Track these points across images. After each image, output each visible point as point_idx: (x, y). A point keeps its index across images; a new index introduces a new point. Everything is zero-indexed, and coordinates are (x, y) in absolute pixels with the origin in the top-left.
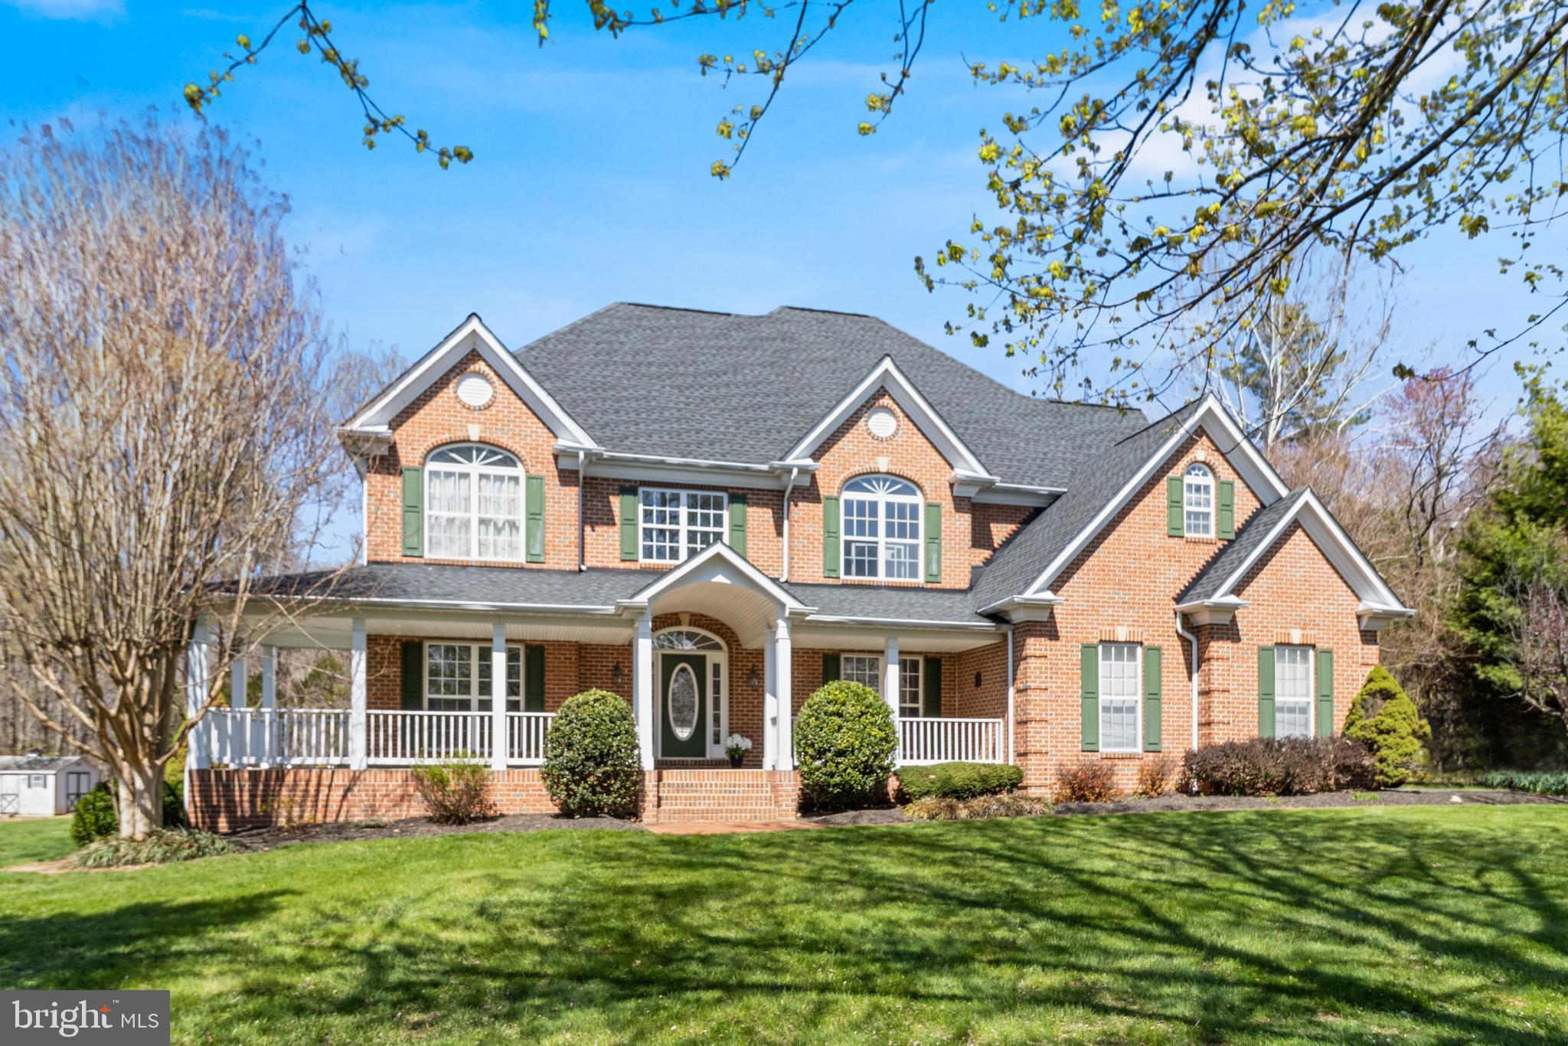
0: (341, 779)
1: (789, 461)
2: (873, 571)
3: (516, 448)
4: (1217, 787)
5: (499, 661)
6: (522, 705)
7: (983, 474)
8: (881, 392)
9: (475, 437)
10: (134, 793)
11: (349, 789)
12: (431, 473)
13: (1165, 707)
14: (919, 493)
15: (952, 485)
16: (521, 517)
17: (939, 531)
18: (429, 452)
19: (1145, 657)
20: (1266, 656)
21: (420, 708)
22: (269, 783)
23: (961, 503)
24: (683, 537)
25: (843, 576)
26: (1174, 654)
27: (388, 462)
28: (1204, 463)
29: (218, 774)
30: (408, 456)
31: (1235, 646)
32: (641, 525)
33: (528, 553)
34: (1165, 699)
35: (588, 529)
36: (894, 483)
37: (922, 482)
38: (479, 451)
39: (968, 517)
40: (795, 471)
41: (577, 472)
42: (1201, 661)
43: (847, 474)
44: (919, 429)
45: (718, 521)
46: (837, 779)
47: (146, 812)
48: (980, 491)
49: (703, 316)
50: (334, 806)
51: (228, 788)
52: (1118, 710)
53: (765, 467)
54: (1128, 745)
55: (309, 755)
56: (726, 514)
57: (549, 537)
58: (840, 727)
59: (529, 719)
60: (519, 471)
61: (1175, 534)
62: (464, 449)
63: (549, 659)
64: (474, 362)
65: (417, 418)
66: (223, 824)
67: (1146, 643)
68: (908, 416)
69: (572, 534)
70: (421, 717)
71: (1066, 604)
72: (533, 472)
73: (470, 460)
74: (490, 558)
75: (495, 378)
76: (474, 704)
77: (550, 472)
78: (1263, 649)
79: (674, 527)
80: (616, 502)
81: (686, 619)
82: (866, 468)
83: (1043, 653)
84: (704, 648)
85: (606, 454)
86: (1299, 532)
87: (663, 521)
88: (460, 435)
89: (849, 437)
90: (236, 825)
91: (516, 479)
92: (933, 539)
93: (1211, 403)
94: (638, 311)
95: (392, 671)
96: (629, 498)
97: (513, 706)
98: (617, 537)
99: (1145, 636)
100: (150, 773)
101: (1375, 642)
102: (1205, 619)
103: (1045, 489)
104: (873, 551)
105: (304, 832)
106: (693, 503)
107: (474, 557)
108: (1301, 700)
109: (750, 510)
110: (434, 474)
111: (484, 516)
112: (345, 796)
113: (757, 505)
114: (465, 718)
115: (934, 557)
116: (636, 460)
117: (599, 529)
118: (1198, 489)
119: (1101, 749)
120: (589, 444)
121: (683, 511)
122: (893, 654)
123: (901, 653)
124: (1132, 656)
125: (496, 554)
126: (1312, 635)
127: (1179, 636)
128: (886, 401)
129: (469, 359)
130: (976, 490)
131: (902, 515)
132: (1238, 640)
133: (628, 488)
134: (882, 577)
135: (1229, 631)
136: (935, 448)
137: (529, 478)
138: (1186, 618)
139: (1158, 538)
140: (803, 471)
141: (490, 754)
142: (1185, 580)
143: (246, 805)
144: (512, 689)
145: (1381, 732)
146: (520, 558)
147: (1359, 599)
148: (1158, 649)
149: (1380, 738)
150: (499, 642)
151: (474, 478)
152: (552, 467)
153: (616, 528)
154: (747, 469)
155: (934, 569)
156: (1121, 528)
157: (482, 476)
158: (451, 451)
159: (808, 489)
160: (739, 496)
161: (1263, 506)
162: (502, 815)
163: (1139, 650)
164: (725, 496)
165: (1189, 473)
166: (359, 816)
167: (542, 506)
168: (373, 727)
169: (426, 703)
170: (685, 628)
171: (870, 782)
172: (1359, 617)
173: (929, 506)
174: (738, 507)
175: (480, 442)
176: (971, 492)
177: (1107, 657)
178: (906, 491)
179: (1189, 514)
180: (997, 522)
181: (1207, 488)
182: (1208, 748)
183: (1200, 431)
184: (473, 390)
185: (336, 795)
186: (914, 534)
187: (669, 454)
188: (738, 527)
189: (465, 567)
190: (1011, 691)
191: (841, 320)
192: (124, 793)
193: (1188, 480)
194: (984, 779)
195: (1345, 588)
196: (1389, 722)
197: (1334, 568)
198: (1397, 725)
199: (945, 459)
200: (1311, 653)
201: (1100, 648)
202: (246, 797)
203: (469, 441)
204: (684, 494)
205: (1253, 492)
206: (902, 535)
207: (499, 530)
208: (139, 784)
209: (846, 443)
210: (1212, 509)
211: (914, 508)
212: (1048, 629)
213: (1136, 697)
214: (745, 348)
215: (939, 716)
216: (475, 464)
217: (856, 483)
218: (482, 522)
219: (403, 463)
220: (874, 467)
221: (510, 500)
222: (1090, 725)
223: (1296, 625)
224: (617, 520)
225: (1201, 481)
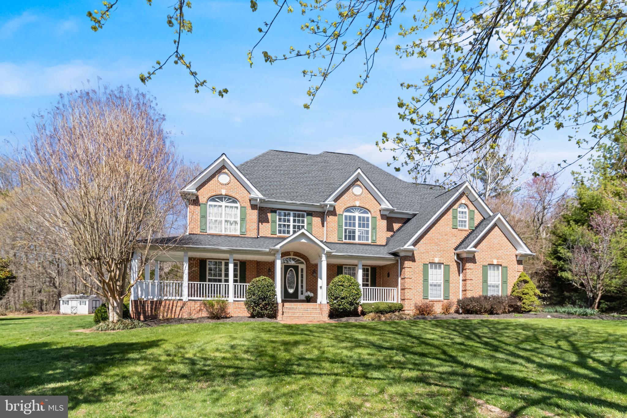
0: (180, 304)
1: (326, 202)
2: (354, 239)
3: (237, 197)
4: (468, 311)
5: (231, 267)
6: (239, 281)
7: (391, 207)
8: (357, 180)
9: (224, 194)
10: (113, 307)
11: (182, 307)
12: (209, 205)
13: (451, 285)
14: (369, 213)
15: (380, 211)
16: (238, 220)
17: (376, 226)
18: (209, 198)
19: (444, 268)
20: (485, 269)
21: (206, 281)
22: (156, 305)
23: (383, 217)
24: (291, 227)
25: (344, 240)
26: (454, 268)
27: (196, 202)
28: (465, 204)
29: (140, 302)
30: (202, 200)
31: (475, 265)
32: (278, 223)
33: (241, 232)
34: (451, 282)
35: (260, 224)
36: (361, 210)
37: (370, 209)
38: (225, 198)
39: (385, 221)
40: (328, 206)
41: (257, 205)
42: (463, 269)
43: (346, 207)
44: (370, 192)
45: (303, 222)
46: (341, 307)
47: (117, 314)
48: (390, 213)
49: (299, 154)
50: (177, 313)
51: (144, 306)
52: (435, 285)
53: (318, 204)
54: (438, 297)
55: (170, 296)
56: (305, 220)
57: (248, 226)
58: (343, 290)
59: (241, 285)
60: (238, 205)
61: (455, 227)
62: (220, 198)
63: (248, 266)
64: (224, 169)
65: (205, 187)
66: (142, 318)
67: (445, 263)
68: (366, 188)
69: (255, 225)
70: (206, 284)
71: (418, 250)
72: (242, 205)
73: (222, 201)
74: (228, 233)
75: (230, 175)
76: (223, 280)
78: (484, 266)
79: (288, 223)
80: (269, 215)
81: (292, 254)
82: (352, 205)
83: (410, 266)
84: (298, 263)
85: (266, 200)
86: (496, 227)
87: (285, 222)
88: (219, 193)
89: (346, 195)
90: (146, 318)
91: (237, 208)
92: (374, 228)
93: (467, 184)
94: (277, 153)
95: (196, 269)
96: (274, 214)
97: (235, 281)
98: (270, 227)
99: (444, 261)
100: (119, 301)
101: (522, 264)
102: (464, 256)
103: (411, 212)
104: (354, 232)
105: (168, 321)
106: (295, 216)
107: (223, 233)
108: (497, 283)
109: (313, 218)
110: (211, 206)
111: (226, 219)
112: (181, 309)
113: (316, 217)
114: (220, 285)
115: (374, 234)
116: (276, 202)
117: (264, 224)
118: (462, 213)
119: (429, 298)
120: (261, 196)
121: (292, 219)
122: (360, 266)
123: (363, 266)
124: (440, 268)
125: (230, 231)
126: (500, 261)
127: (456, 261)
128: (359, 183)
129: (222, 169)
130: (388, 212)
131: (364, 221)
132: (476, 263)
133: (274, 211)
134: (357, 241)
135: (473, 260)
136: (375, 198)
137: (241, 207)
138: (458, 255)
139: (449, 229)
140: (331, 205)
141: (228, 297)
142: (458, 243)
143: (149, 312)
144: (235, 276)
145: (523, 294)
146: (238, 233)
147: (517, 250)
148: (449, 266)
149: (523, 296)
150: (231, 260)
151: (223, 207)
152: (249, 204)
153: (270, 224)
154: (313, 205)
155: (374, 238)
156: (437, 225)
157: (226, 206)
158: (216, 198)
159: (333, 212)
160: (310, 214)
161: (484, 219)
162: (232, 317)
163: (442, 266)
164: (305, 213)
165: (460, 207)
166: (185, 316)
167: (245, 216)
168: (190, 287)
169: (207, 280)
170: (292, 257)
171: (352, 308)
172: (516, 256)
173: (373, 217)
174: (309, 217)
176: (386, 213)
177: (431, 268)
178: (365, 212)
179: (459, 221)
180: (395, 223)
181: (465, 212)
182: (465, 299)
183: (463, 194)
184: (223, 178)
185: (178, 309)
186: (368, 227)
187: (287, 200)
188: (310, 224)
189: (220, 236)
190: (400, 279)
191: (344, 156)
192: (110, 307)
193: (459, 210)
194: (390, 307)
195: (512, 246)
196: (526, 291)
197: (508, 239)
198: (529, 292)
199: (378, 202)
200: (500, 267)
201: (429, 265)
202: (149, 309)
203: (222, 195)
204: (292, 213)
205: (481, 214)
206: (364, 227)
207: (231, 224)
208: (115, 304)
209: (345, 197)
210: (467, 220)
211: (368, 218)
212: (412, 258)
213: (442, 281)
214: (312, 165)
215: (375, 286)
216: (224, 202)
217: (348, 210)
218: (226, 221)
219: (201, 202)
220: (354, 204)
221: (235, 214)
222: (425, 290)
223: (495, 258)
224: (270, 221)
225: (464, 210)
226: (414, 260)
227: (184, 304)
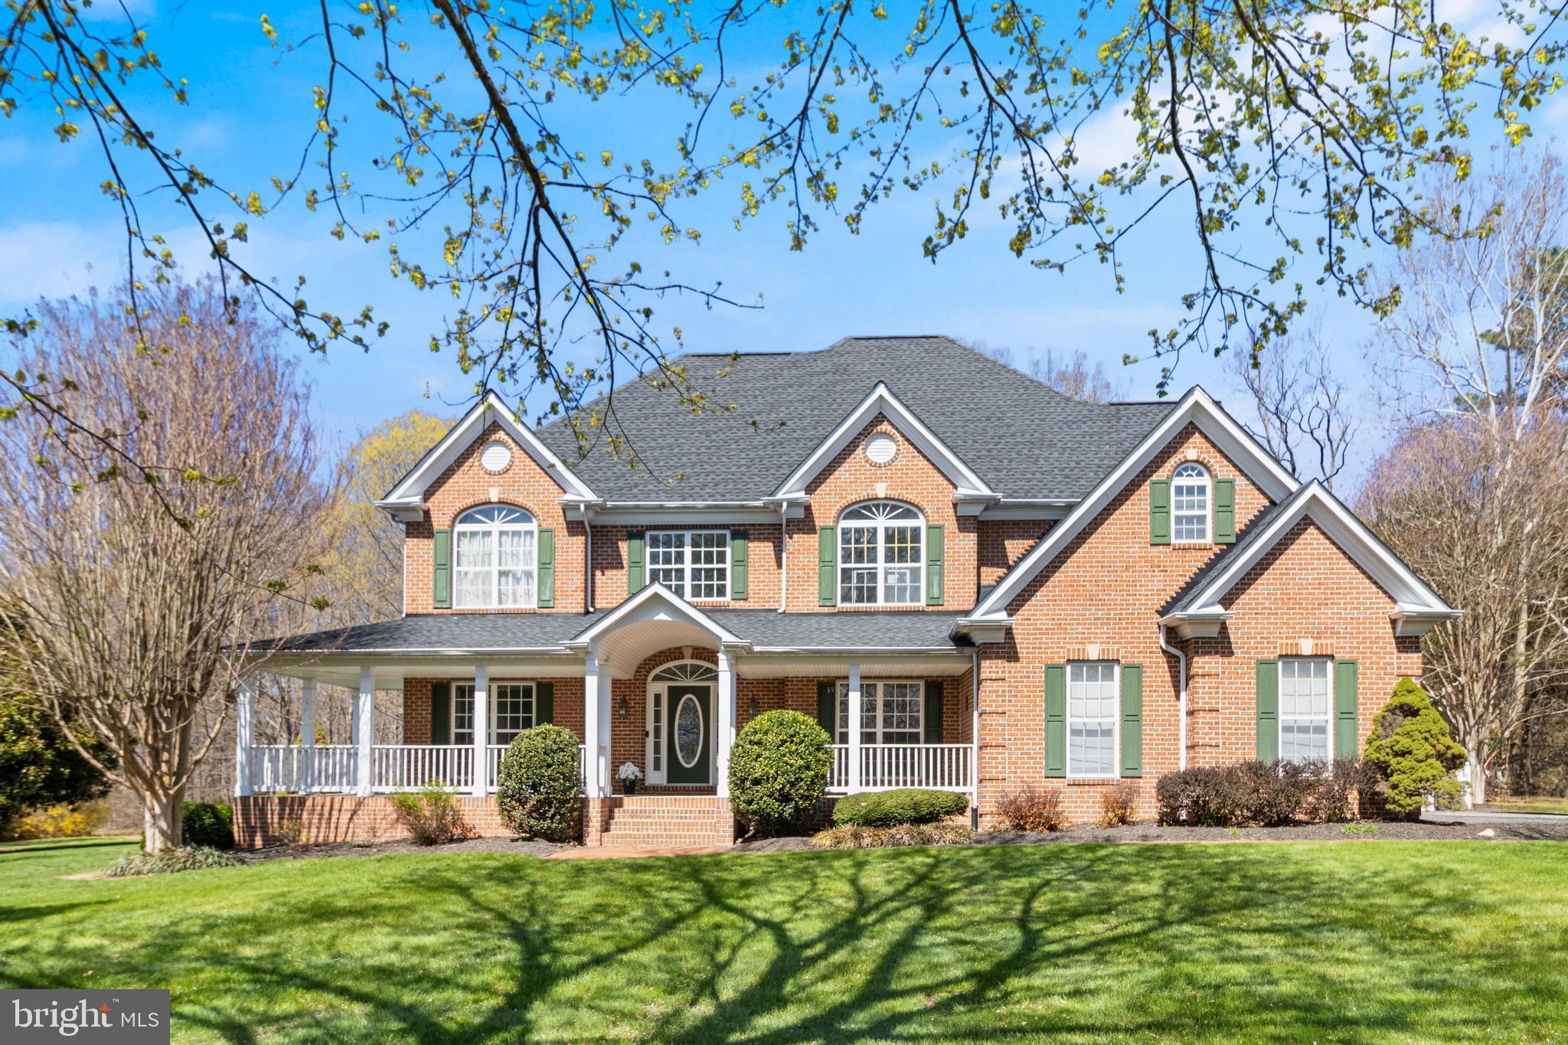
0: (348, 805)
1: (780, 496)
2: (872, 597)
3: (530, 505)
4: (1202, 816)
5: (480, 699)
7: (986, 492)
8: (880, 418)
9: (494, 499)
10: (154, 816)
11: (354, 813)
12: (459, 534)
13: (1147, 730)
14: (921, 515)
15: (955, 505)
16: (534, 567)
17: (941, 551)
18: (457, 516)
20: (1266, 669)
21: (447, 742)
22: (292, 806)
23: (965, 523)
24: (688, 575)
25: (840, 604)
26: (1158, 671)
27: (420, 526)
28: (1197, 461)
29: (256, 800)
30: (439, 522)
31: (1226, 660)
32: (649, 566)
33: (540, 600)
34: (1146, 720)
35: (598, 573)
36: (894, 508)
37: (924, 504)
38: (500, 511)
39: (973, 537)
40: (785, 505)
41: (582, 523)
42: (1188, 678)
43: (844, 502)
44: (920, 452)
45: (721, 558)
48: (986, 509)
49: (761, 358)
50: (342, 828)
51: (263, 812)
52: (1091, 733)
53: (760, 503)
54: (1103, 770)
55: (327, 784)
56: (728, 550)
57: (558, 583)
58: (759, 756)
60: (533, 526)
61: (1160, 540)
62: (484, 509)
63: (558, 694)
64: (495, 432)
65: (446, 487)
66: (258, 842)
67: (1123, 661)
68: (908, 440)
69: (578, 580)
72: (544, 526)
73: (493, 520)
74: (509, 606)
75: (513, 445)
77: (559, 524)
78: (1261, 662)
79: (679, 566)
80: (624, 547)
81: (688, 652)
82: (864, 495)
83: (1000, 675)
84: (707, 679)
85: (609, 504)
86: (1311, 530)
87: (669, 562)
88: (482, 498)
89: (846, 466)
90: (269, 841)
91: (531, 533)
92: (935, 561)
93: (1198, 396)
96: (636, 543)
98: (625, 579)
99: (1122, 653)
100: (164, 800)
101: (1417, 650)
102: (1188, 632)
103: (1061, 501)
104: (873, 577)
105: (327, 848)
106: (695, 544)
107: (494, 605)
108: (1317, 719)
109: (751, 544)
110: (462, 534)
111: (503, 568)
112: (351, 819)
113: (759, 540)
115: (936, 579)
116: (637, 507)
117: (609, 573)
118: (1190, 490)
119: (1068, 775)
120: (590, 496)
121: (688, 551)
122: (855, 682)
123: (863, 678)
124: (1108, 676)
125: (515, 601)
126: (1328, 645)
127: (1164, 652)
128: (885, 427)
129: (489, 432)
130: (981, 508)
131: (903, 540)
132: (1231, 653)
133: (635, 533)
134: (881, 603)
135: (1219, 643)
136: (938, 469)
137: (541, 532)
138: (1172, 633)
139: (1138, 548)
140: (792, 504)
142: (1173, 590)
143: (276, 825)
145: (1396, 754)
146: (533, 605)
147: (1394, 601)
148: (1138, 667)
149: (1393, 761)
150: (481, 683)
151: (495, 536)
152: (561, 520)
153: (625, 571)
154: (742, 507)
155: (936, 592)
157: (501, 533)
158: (479, 512)
159: (803, 521)
160: (741, 533)
161: (1273, 503)
162: (480, 837)
163: (1117, 669)
164: (728, 533)
165: (1180, 474)
166: (362, 837)
167: (552, 556)
169: (453, 738)
170: (688, 661)
171: (789, 810)
172: (1394, 622)
173: (929, 528)
174: (739, 543)
175: (500, 502)
176: (976, 510)
177: (1076, 677)
178: (908, 514)
179: (1179, 519)
180: (1013, 538)
181: (1202, 490)
182: (1194, 777)
183: (1188, 430)
184: (495, 457)
185: (345, 817)
186: (916, 558)
187: (670, 499)
188: (740, 562)
189: (483, 615)
190: (976, 714)
191: (905, 344)
192: (148, 816)
193: (1177, 481)
194: (915, 807)
195: (1374, 589)
196: (1405, 743)
197: (1359, 567)
198: (1414, 746)
199: (948, 479)
200: (1330, 665)
201: (1069, 668)
202: (276, 820)
203: (490, 503)
204: (688, 536)
205: (1259, 489)
206: (902, 559)
207: (517, 580)
208: (158, 810)
209: (842, 473)
210: (1208, 512)
211: (916, 532)
212: (1006, 648)
213: (1115, 721)
214: (791, 386)
215: (940, 741)
216: (497, 522)
217: (854, 511)
218: (502, 574)
219: (436, 527)
220: (871, 493)
221: (526, 554)
222: (1055, 747)
223: (1307, 634)
224: (625, 563)
225: (1195, 481)
226: (1012, 656)
227: (360, 803)
